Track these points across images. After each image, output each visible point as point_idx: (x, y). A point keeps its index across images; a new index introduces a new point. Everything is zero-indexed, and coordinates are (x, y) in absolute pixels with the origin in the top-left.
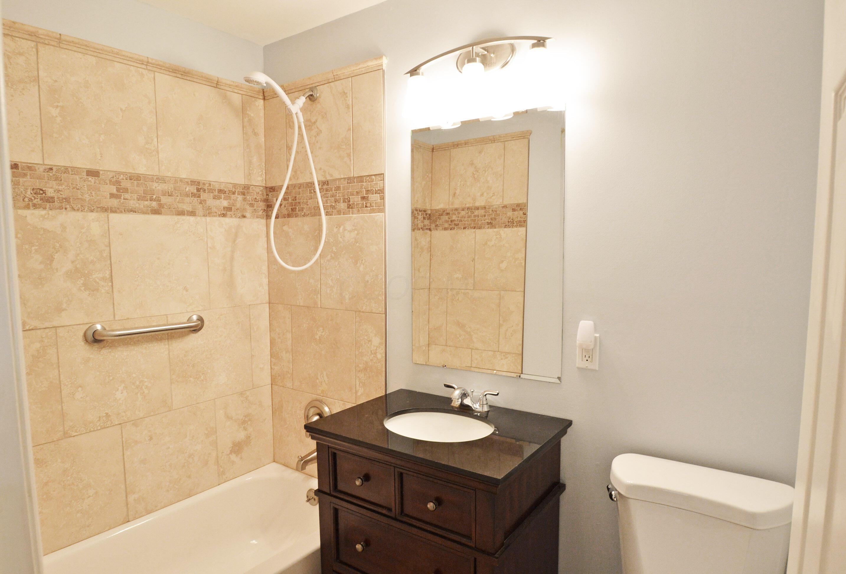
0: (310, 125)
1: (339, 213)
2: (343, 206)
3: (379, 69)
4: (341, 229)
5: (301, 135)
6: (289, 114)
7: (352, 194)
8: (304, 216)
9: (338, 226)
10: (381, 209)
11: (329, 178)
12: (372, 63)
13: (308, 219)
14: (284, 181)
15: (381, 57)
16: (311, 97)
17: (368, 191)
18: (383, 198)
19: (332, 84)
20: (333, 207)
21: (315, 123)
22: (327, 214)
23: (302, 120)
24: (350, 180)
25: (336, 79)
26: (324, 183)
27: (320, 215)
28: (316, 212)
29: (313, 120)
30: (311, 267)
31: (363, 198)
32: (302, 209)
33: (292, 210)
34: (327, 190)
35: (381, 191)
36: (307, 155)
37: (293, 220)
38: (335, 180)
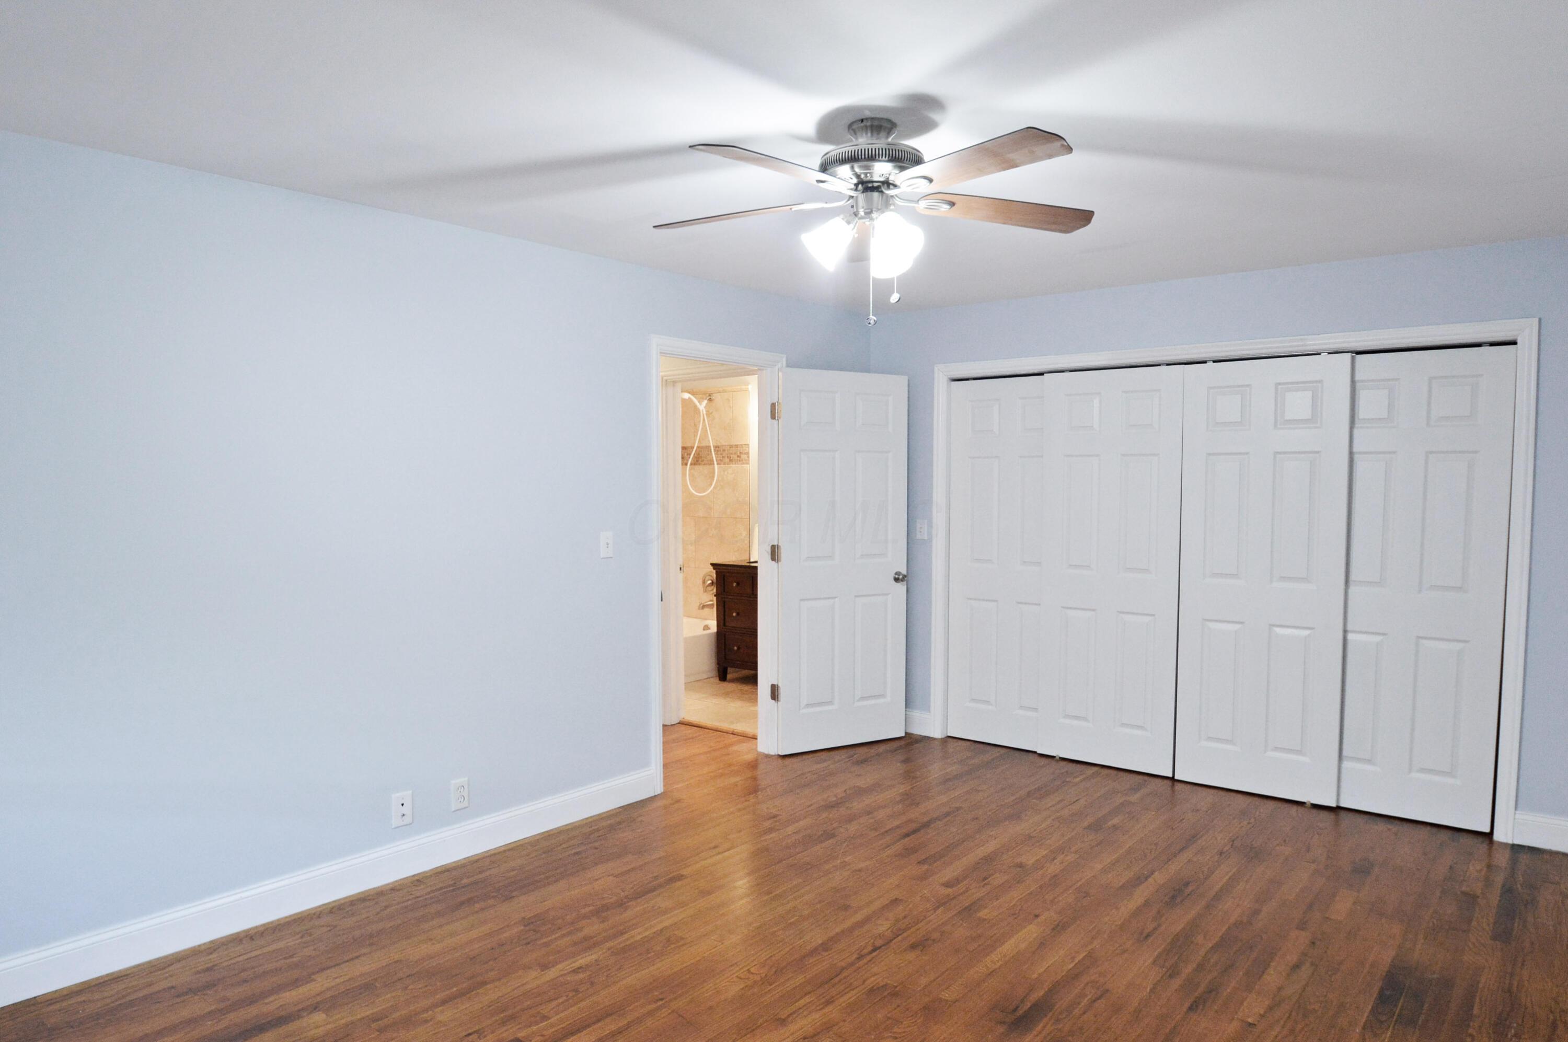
0: (709, 414)
1: (725, 464)
2: (727, 460)
3: (747, 390)
4: (726, 473)
5: (704, 420)
6: (696, 410)
7: (732, 454)
8: (704, 464)
9: (724, 471)
10: (748, 464)
11: (719, 444)
12: (744, 387)
13: (708, 466)
14: (694, 444)
15: (748, 385)
16: (710, 400)
17: (740, 453)
18: (748, 457)
19: (722, 394)
20: (721, 460)
21: (711, 413)
22: (718, 464)
23: (705, 412)
24: (731, 446)
25: (724, 391)
26: (716, 447)
27: (713, 464)
28: (711, 463)
29: (711, 411)
30: (708, 494)
31: (738, 456)
32: (703, 460)
33: (697, 461)
34: (718, 451)
35: (748, 453)
36: (707, 430)
37: (696, 467)
38: (723, 446)
